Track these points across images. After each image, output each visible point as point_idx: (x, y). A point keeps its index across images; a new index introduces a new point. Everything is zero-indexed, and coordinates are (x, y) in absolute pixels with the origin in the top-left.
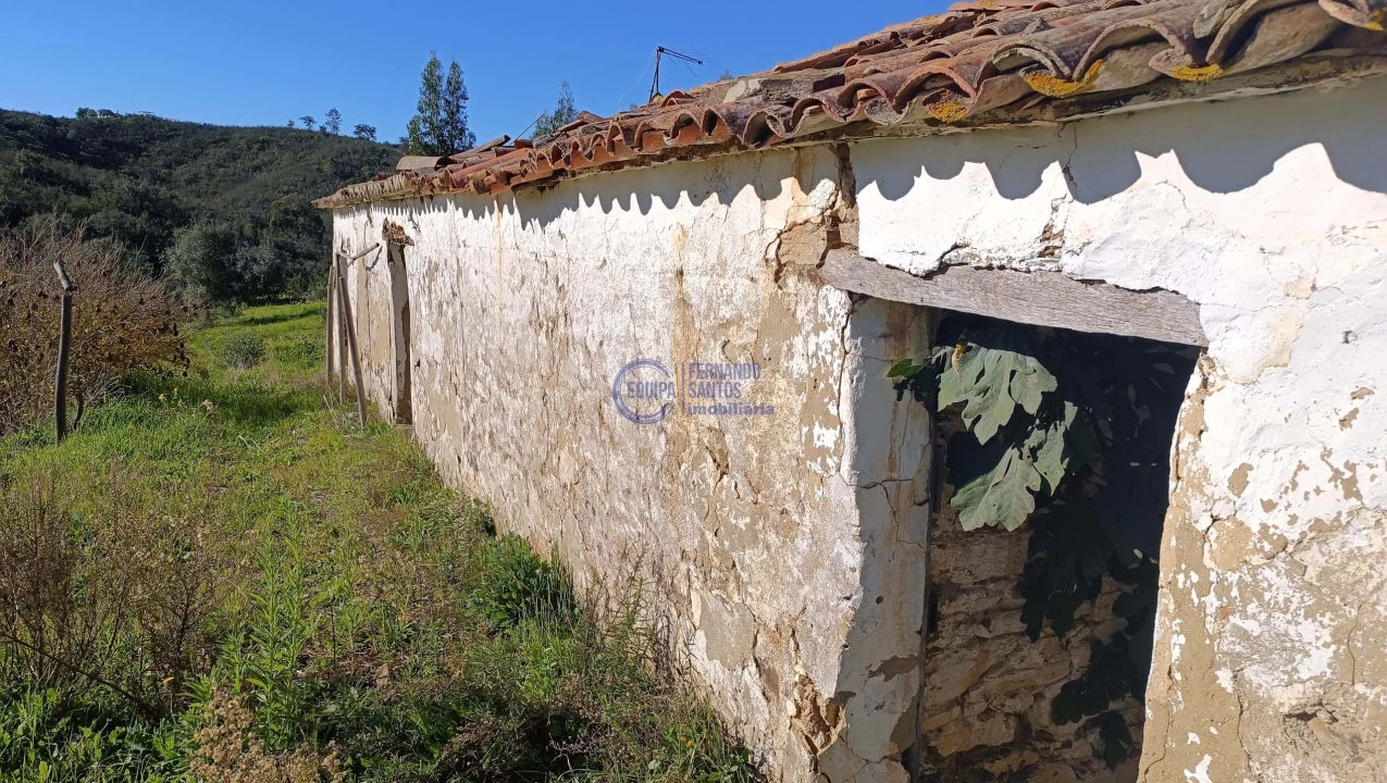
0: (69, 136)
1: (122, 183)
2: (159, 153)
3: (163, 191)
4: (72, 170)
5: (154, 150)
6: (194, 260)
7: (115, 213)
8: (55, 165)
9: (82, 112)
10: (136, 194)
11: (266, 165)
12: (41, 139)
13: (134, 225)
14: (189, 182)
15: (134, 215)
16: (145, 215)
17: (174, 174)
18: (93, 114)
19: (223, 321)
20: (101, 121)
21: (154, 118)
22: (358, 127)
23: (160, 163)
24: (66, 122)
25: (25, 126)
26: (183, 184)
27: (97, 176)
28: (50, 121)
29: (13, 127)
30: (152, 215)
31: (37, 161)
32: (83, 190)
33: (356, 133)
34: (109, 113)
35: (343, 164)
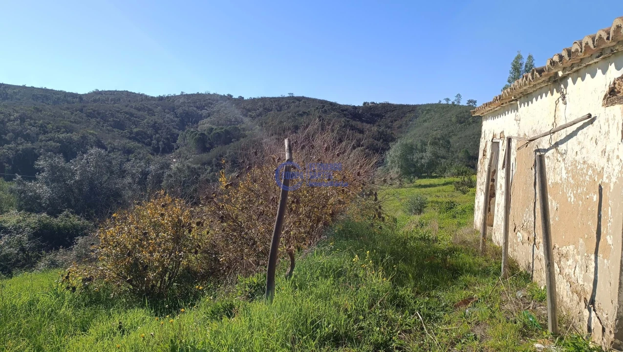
0: (360, 113)
1: (375, 129)
2: (389, 117)
3: (389, 131)
4: (358, 124)
5: (387, 116)
6: (396, 156)
7: (371, 140)
8: (353, 123)
9: (365, 103)
10: (379, 132)
11: (428, 119)
12: (351, 114)
13: (377, 145)
14: (399, 128)
15: (377, 140)
16: (381, 141)
17: (394, 124)
18: (368, 104)
19: (407, 185)
20: (370, 106)
21: (388, 104)
22: (469, 101)
23: (389, 121)
24: (359, 107)
25: (346, 110)
26: (396, 129)
27: (366, 126)
28: (354, 107)
29: (343, 111)
30: (384, 140)
31: (348, 121)
32: (361, 132)
33: (467, 103)
34: (373, 103)
35: (461, 117)
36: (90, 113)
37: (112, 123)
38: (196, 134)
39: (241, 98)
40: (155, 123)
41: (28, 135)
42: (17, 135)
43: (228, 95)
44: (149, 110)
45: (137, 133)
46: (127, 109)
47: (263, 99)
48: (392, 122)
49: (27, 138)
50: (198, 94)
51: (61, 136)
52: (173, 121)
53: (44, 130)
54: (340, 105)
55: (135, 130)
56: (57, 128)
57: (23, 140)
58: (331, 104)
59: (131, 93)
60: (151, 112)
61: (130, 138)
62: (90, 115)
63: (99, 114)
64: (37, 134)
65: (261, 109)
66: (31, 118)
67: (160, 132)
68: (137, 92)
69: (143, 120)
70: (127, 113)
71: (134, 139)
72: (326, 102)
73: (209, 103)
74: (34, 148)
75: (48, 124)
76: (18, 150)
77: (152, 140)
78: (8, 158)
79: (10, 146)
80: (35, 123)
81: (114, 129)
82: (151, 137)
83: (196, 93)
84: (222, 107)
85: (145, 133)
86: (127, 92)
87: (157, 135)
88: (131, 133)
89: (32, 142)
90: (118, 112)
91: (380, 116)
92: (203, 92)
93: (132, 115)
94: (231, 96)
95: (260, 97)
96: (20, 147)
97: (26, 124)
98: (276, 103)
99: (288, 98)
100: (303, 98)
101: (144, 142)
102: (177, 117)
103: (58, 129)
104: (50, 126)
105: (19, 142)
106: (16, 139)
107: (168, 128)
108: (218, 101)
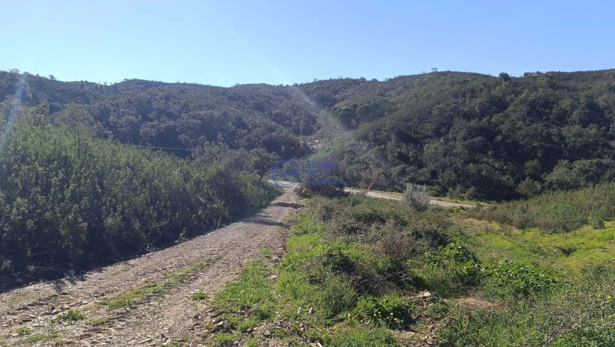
36: (232, 97)
37: (252, 105)
38: (340, 111)
39: (375, 81)
40: (293, 105)
41: (171, 113)
42: (161, 113)
43: (361, 78)
45: (277, 115)
46: (267, 94)
47: (401, 78)
49: (170, 116)
50: (331, 80)
51: (202, 113)
52: (309, 105)
53: (186, 108)
55: (274, 112)
56: (200, 106)
57: (166, 118)
59: (267, 85)
60: (288, 97)
63: (240, 97)
64: (180, 113)
66: (175, 98)
67: (298, 113)
69: (281, 103)
70: (266, 97)
71: (274, 120)
73: (343, 87)
74: (175, 126)
75: (191, 103)
76: (161, 128)
77: (291, 122)
78: (150, 137)
79: (153, 123)
80: (179, 102)
81: (255, 112)
82: (290, 119)
83: (328, 79)
84: (356, 90)
85: (284, 115)
87: (296, 117)
88: (271, 114)
89: (175, 120)
90: (258, 95)
92: (336, 78)
93: (270, 98)
94: (364, 79)
96: (163, 125)
97: (170, 103)
98: (418, 80)
99: (430, 73)
101: (283, 124)
103: (200, 107)
104: (193, 104)
105: (162, 120)
106: (160, 117)
107: (306, 111)
108: (351, 85)
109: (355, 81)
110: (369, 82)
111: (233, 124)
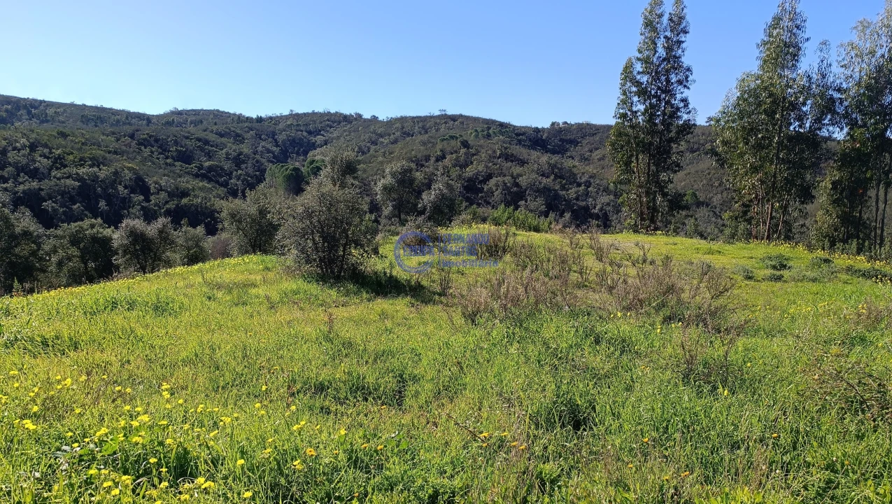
36: (145, 140)
37: (175, 154)
38: (287, 169)
39: (375, 118)
40: (241, 153)
41: (36, 169)
42: (21, 169)
43: (356, 114)
44: (238, 135)
45: (210, 169)
46: (202, 135)
47: (403, 120)
48: (591, 151)
49: (34, 174)
50: (314, 114)
51: (82, 171)
52: (269, 151)
53: (59, 162)
54: (515, 126)
55: (207, 164)
56: (81, 159)
57: (27, 177)
58: (502, 125)
59: (223, 112)
60: (239, 138)
61: (197, 176)
62: (143, 143)
63: (157, 141)
64: (50, 170)
65: (398, 134)
66: (46, 146)
67: (243, 166)
68: (232, 112)
69: (222, 150)
70: (199, 140)
71: (203, 177)
72: (494, 122)
73: (328, 125)
74: (39, 190)
75: (69, 154)
76: (17, 192)
77: (231, 179)
80: (51, 153)
81: (176, 163)
82: (230, 174)
83: (310, 111)
84: (345, 131)
85: (222, 169)
86: (218, 111)
87: (240, 172)
88: (200, 168)
89: (40, 181)
90: (187, 138)
91: (574, 142)
92: (321, 111)
93: (207, 142)
94: (360, 116)
95: (399, 116)
96: (21, 187)
97: (36, 155)
98: (420, 125)
99: (438, 117)
100: (461, 116)
101: (217, 182)
102: (277, 146)
103: (81, 162)
104: (71, 157)
105: (21, 180)
106: (18, 175)
107: (257, 162)
108: (340, 122)
109: (346, 119)
110: (366, 120)
111: (126, 187)
